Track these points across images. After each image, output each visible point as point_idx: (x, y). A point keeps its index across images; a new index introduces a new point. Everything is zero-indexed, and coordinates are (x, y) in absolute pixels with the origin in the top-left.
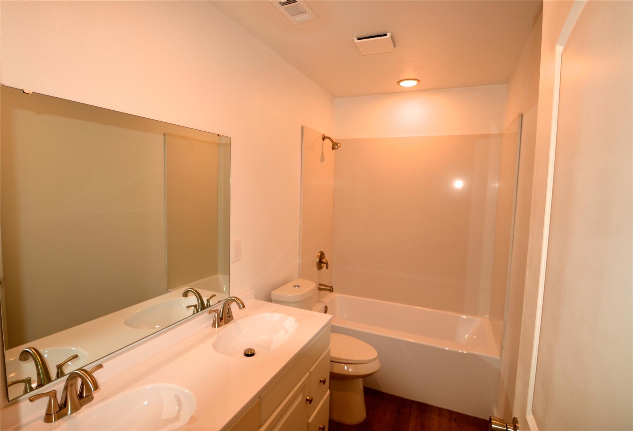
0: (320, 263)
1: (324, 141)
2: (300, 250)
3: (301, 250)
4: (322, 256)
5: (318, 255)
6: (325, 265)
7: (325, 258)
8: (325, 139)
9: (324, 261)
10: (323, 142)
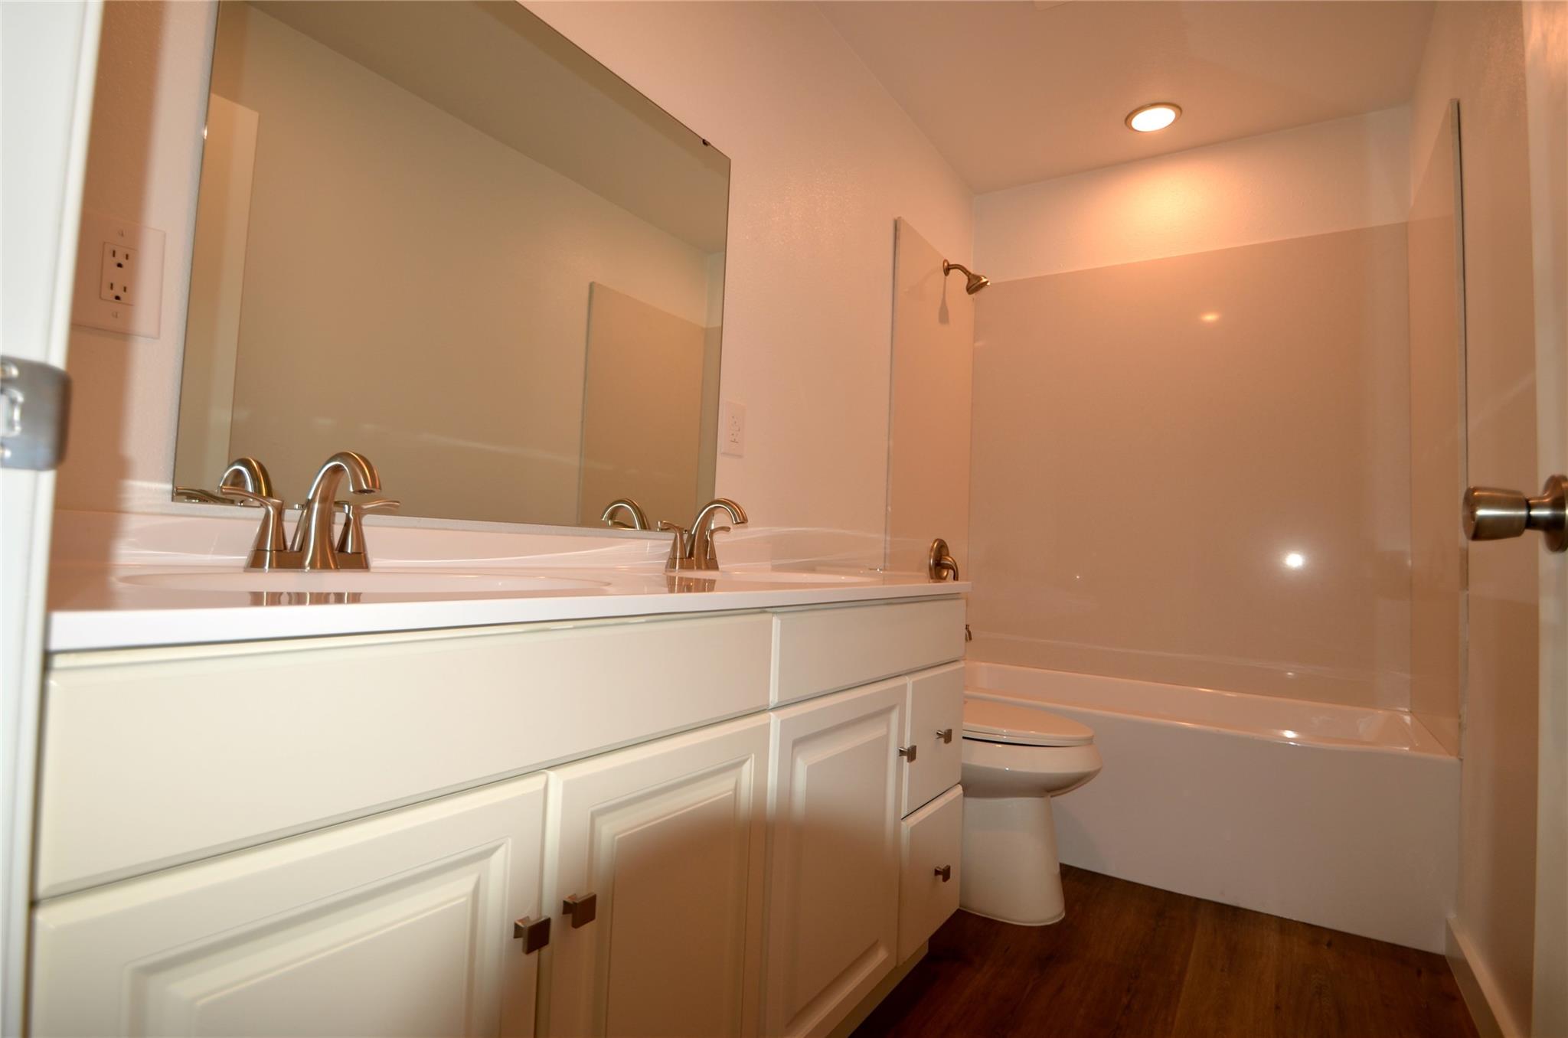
0: (938, 568)
1: (948, 277)
2: (887, 510)
3: (889, 509)
4: (941, 549)
5: (933, 547)
6: (951, 572)
7: (951, 555)
8: (951, 271)
9: (948, 561)
10: (945, 279)
